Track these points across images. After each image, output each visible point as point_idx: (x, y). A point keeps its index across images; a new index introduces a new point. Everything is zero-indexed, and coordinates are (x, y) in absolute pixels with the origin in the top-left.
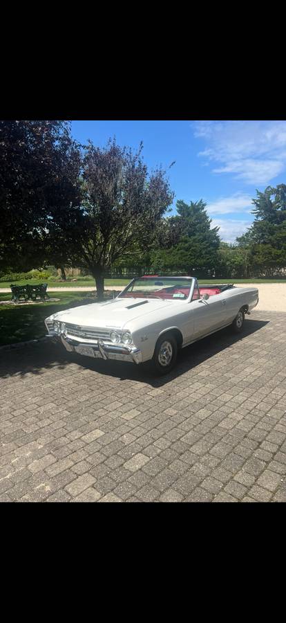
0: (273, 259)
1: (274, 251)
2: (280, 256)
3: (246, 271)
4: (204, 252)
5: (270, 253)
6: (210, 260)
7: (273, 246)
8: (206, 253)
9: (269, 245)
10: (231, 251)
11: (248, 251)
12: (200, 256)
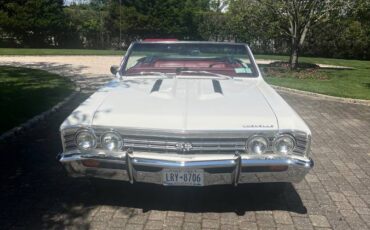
0: (139, 25)
1: (140, 16)
2: (146, 23)
3: (102, 39)
4: (46, 9)
5: (136, 18)
6: (56, 22)
7: (138, 9)
8: (50, 11)
9: (133, 8)
10: (82, 11)
11: (106, 13)
12: (41, 14)
